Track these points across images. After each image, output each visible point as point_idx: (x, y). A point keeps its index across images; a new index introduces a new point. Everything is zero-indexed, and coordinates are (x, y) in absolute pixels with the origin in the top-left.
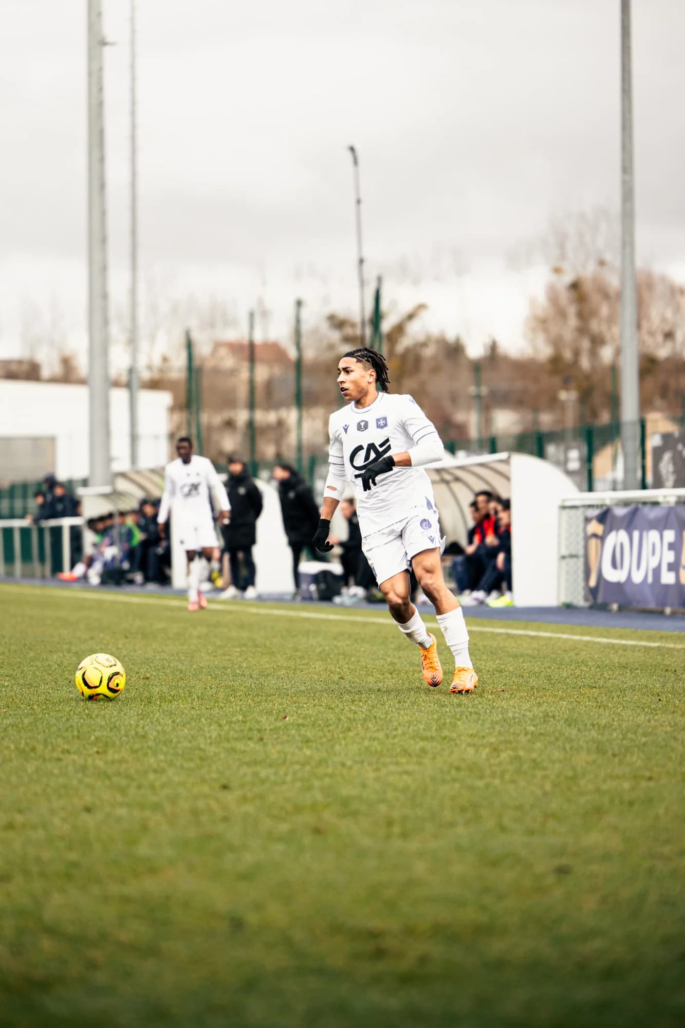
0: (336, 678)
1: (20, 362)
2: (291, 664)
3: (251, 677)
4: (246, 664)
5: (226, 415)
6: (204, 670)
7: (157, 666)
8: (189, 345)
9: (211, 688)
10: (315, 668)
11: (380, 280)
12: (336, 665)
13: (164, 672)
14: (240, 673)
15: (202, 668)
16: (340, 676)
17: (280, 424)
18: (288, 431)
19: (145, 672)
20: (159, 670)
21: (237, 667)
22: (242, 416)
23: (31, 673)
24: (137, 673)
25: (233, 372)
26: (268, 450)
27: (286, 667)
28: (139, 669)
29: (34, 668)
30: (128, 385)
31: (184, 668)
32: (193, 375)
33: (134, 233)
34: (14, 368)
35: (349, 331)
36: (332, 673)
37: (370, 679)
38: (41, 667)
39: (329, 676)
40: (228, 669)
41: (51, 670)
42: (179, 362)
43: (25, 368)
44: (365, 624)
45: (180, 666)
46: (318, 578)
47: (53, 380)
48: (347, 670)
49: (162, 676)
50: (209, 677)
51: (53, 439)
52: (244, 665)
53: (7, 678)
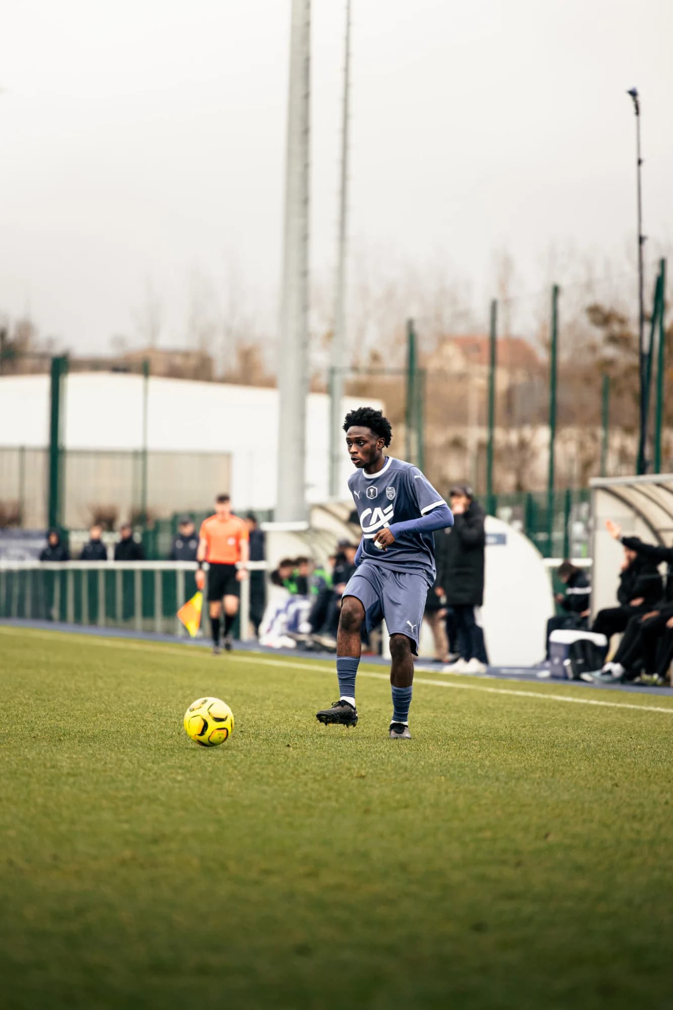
0: (609, 784)
1: (187, 355)
2: (548, 764)
3: (497, 779)
4: (490, 761)
5: (451, 433)
6: (435, 769)
7: (374, 760)
8: (412, 340)
9: (447, 793)
10: (580, 770)
11: (663, 264)
12: (606, 767)
13: (383, 770)
14: (483, 774)
15: (432, 765)
16: (613, 782)
17: (523, 445)
18: (534, 455)
19: (358, 768)
20: (376, 766)
21: (478, 765)
22: (475, 435)
23: (210, 764)
24: (349, 769)
25: (462, 377)
26: (506, 481)
27: (541, 768)
28: (350, 763)
29: (214, 758)
30: (329, 390)
31: (408, 764)
32: (416, 379)
33: (343, 192)
34: (178, 361)
35: (616, 328)
36: (602, 777)
37: (655, 788)
38: (222, 757)
39: (599, 781)
40: (467, 768)
41: (235, 761)
42: (396, 360)
43: (193, 362)
44: (640, 713)
45: (403, 762)
46: (572, 650)
47: (227, 380)
48: (621, 775)
49: (381, 774)
50: (443, 777)
51: (228, 456)
52: (487, 763)
53: (180, 771)
